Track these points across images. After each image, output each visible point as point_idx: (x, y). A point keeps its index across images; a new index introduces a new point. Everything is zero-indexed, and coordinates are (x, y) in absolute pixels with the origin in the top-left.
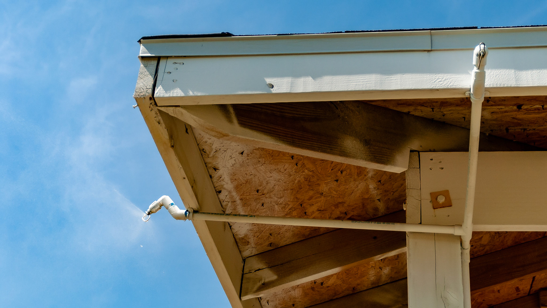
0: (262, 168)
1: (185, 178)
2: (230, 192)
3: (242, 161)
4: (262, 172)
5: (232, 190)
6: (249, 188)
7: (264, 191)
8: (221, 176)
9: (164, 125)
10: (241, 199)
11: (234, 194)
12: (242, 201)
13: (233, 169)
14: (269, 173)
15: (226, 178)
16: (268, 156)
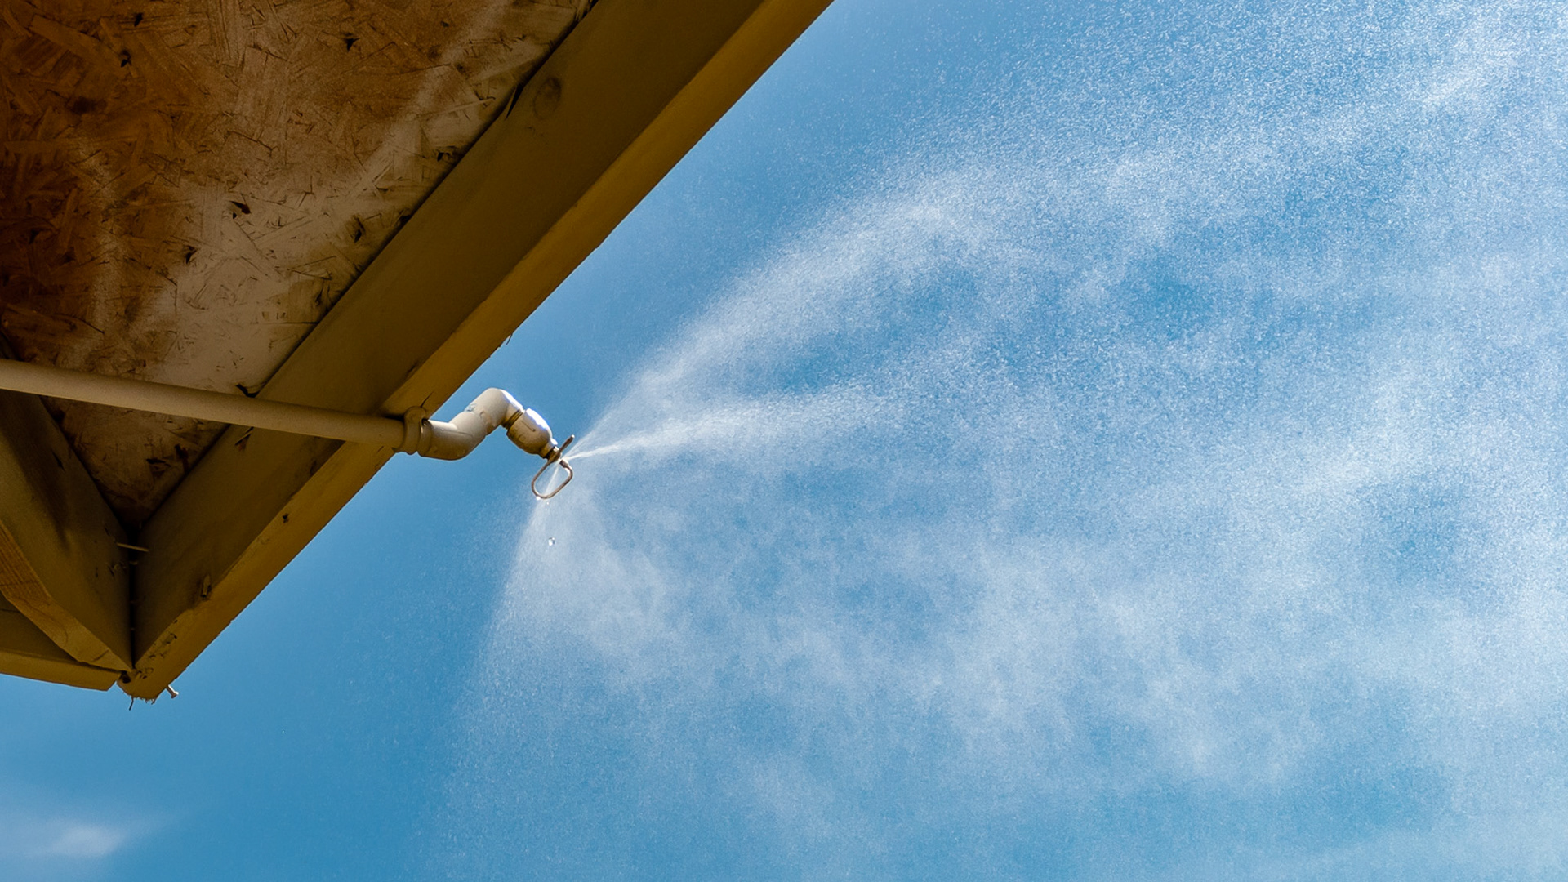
0: (245, 107)
1: (285, 517)
2: (426, 117)
3: (270, 181)
4: (259, 92)
5: (410, 117)
6: (362, 72)
7: (336, 13)
8: (376, 192)
9: (172, 628)
10: (434, 55)
11: (424, 100)
12: (439, 46)
13: (320, 184)
14: (246, 69)
15: (372, 173)
16: (188, 127)
